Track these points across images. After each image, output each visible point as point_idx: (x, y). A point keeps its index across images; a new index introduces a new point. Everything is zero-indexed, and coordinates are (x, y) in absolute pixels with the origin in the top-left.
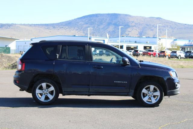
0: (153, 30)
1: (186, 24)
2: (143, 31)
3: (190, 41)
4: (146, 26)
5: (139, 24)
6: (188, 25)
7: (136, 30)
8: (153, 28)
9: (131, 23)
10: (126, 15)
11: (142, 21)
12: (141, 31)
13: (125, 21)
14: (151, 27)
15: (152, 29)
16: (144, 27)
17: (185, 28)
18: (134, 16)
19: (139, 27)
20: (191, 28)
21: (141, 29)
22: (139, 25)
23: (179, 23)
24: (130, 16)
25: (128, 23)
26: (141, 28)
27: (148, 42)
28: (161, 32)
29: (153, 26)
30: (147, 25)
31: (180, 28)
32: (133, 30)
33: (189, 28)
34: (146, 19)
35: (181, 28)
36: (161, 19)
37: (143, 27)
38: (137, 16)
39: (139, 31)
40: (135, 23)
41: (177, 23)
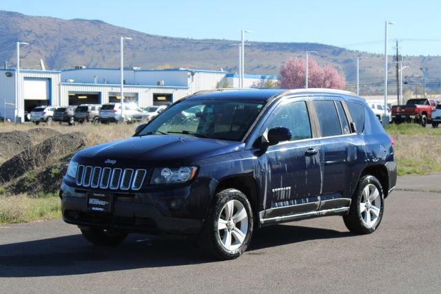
0: (82, 53)
1: (165, 38)
2: (56, 56)
3: (263, 78)
4: (65, 42)
5: (45, 37)
6: (171, 39)
7: (39, 52)
8: (83, 48)
9: (25, 36)
10: (11, 14)
11: (55, 30)
12: (53, 55)
13: (8, 28)
14: (78, 44)
15: (81, 49)
16: (59, 46)
17: (164, 48)
18: (32, 17)
19: (46, 46)
20: (178, 47)
21: (51, 51)
22: (47, 38)
23: (148, 35)
24: (21, 16)
25: (16, 34)
26: (53, 49)
27: (163, 82)
28: (104, 57)
29: (83, 42)
30: (66, 39)
31: (150, 48)
32: (29, 52)
33: (174, 47)
34: (64, 23)
35: (154, 47)
36: (101, 25)
37: (57, 45)
38: (40, 17)
39: (48, 56)
40: (37, 36)
41: (143, 34)
